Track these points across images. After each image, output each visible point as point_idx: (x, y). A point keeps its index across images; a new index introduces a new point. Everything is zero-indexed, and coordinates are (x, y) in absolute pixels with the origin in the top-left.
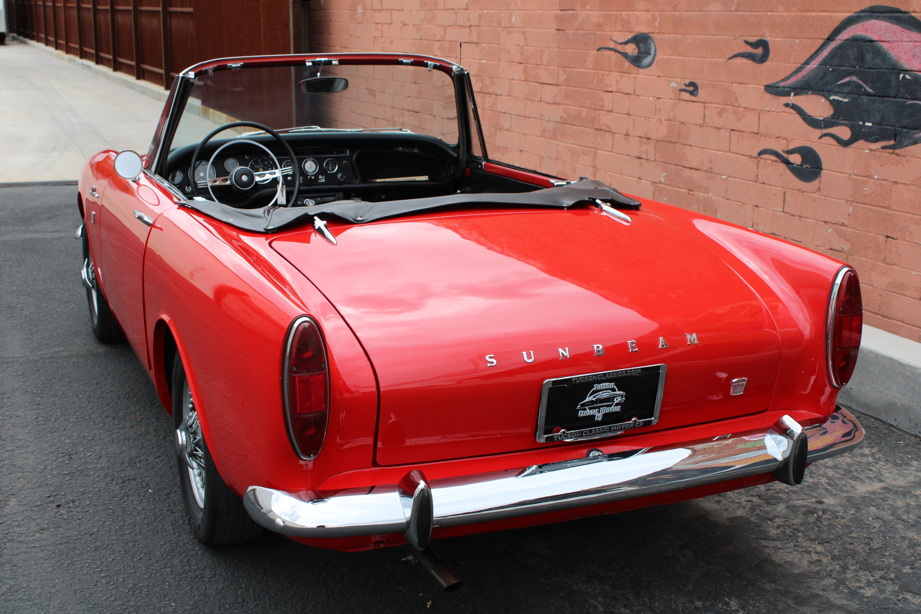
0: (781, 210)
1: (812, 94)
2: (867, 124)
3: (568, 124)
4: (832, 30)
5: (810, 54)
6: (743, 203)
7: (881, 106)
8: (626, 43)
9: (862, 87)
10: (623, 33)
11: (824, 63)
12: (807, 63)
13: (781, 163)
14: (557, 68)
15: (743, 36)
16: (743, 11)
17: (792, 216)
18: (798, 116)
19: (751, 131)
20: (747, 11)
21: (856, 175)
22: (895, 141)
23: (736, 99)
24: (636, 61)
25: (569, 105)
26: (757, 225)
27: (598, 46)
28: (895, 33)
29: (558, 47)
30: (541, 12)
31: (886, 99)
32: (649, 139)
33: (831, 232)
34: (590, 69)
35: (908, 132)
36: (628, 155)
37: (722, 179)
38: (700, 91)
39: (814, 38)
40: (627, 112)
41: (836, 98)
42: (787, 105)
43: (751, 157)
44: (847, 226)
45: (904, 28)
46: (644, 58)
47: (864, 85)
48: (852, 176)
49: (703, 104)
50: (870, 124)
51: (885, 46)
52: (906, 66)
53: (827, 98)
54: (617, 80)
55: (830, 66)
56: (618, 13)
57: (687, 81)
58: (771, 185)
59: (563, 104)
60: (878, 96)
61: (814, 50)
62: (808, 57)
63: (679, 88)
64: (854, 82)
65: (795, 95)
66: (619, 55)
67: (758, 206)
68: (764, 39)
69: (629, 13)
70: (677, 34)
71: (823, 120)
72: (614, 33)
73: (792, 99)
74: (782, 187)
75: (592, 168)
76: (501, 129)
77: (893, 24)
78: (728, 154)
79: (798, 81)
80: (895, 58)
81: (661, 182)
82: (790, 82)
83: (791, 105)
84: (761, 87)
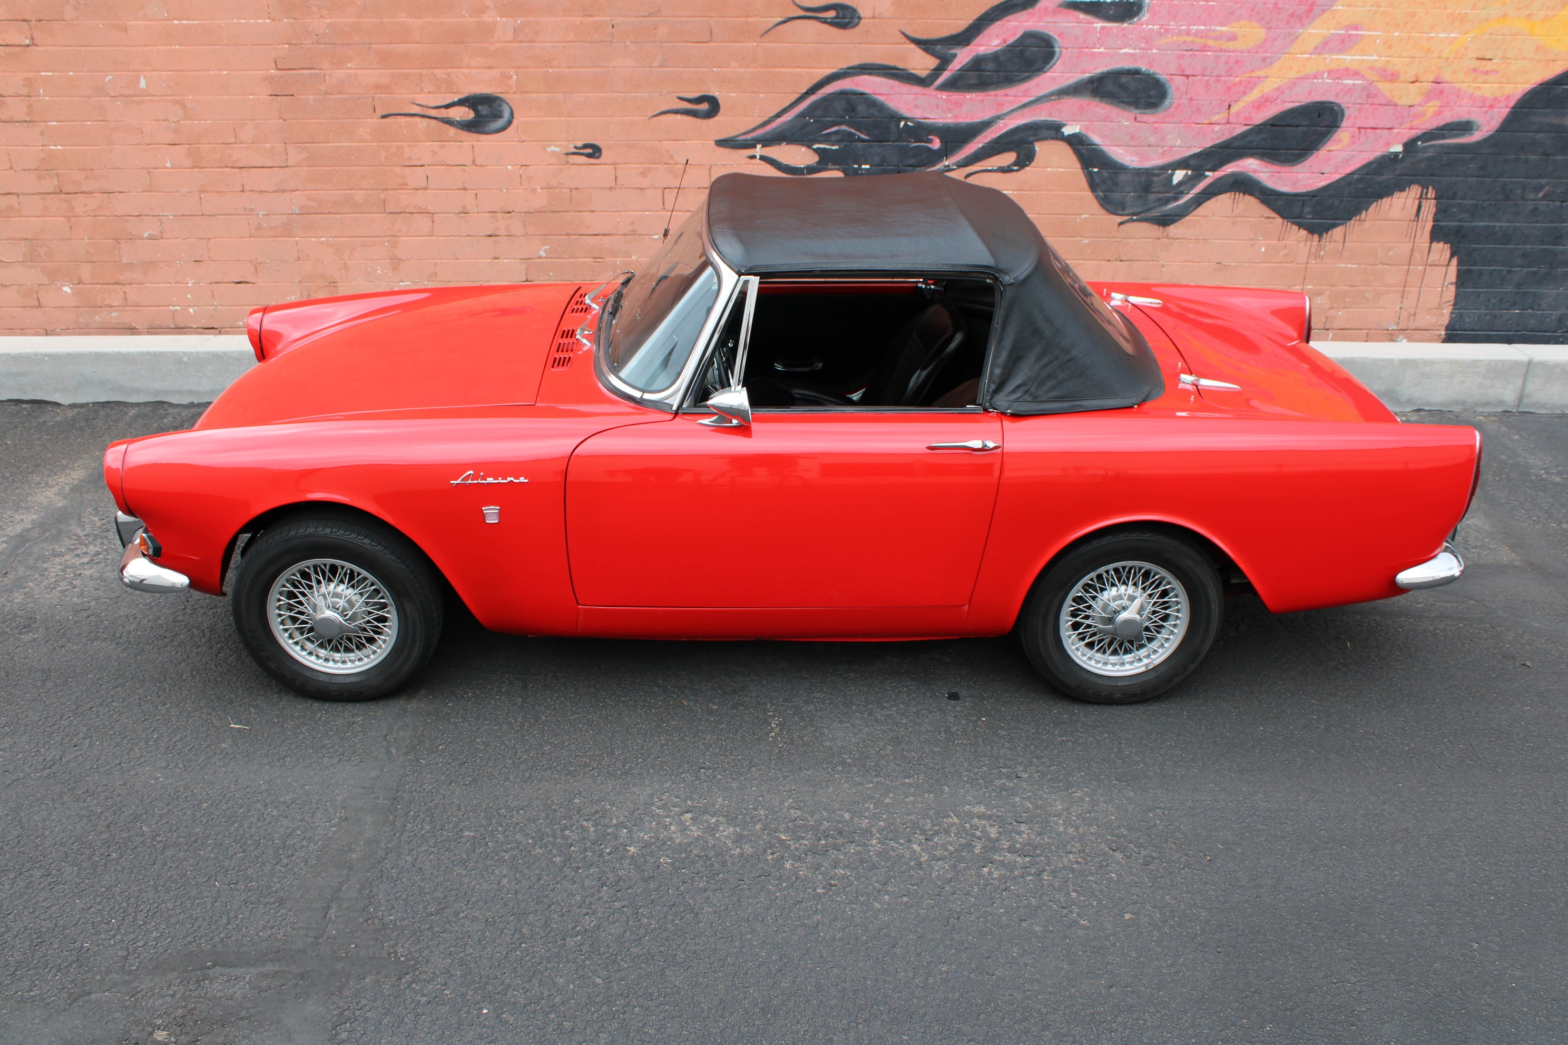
1: (787, 144)
2: (863, 167)
3: (321, 213)
4: (811, 85)
5: (783, 107)
7: (880, 150)
8: (447, 107)
9: (855, 135)
10: (439, 95)
11: (802, 115)
12: (778, 115)
14: (282, 145)
15: (675, 92)
16: (672, 67)
18: (769, 166)
19: (698, 186)
20: (679, 67)
23: (671, 157)
24: (472, 126)
25: (321, 190)
27: (380, 112)
28: (892, 87)
29: (281, 118)
30: (225, 72)
31: (885, 143)
32: (509, 213)
34: (366, 141)
36: (468, 236)
37: (655, 239)
38: (604, 152)
39: (786, 93)
40: (461, 186)
41: (822, 146)
42: (753, 157)
45: (902, 82)
46: (489, 122)
49: (613, 166)
50: (868, 167)
51: (881, 98)
52: (906, 114)
53: (809, 147)
54: (432, 151)
55: (811, 117)
56: (424, 71)
57: (580, 144)
59: (303, 191)
60: (874, 142)
61: (787, 104)
62: (779, 110)
63: (566, 152)
64: (844, 131)
65: (762, 147)
66: (433, 121)
68: (711, 94)
69: (449, 70)
70: (556, 93)
71: (803, 168)
72: (417, 96)
73: (759, 150)
75: (388, 261)
76: (131, 238)
77: (890, 79)
78: (661, 213)
79: (767, 133)
80: (894, 108)
81: (540, 257)
82: (754, 135)
83: (758, 157)
84: (709, 142)
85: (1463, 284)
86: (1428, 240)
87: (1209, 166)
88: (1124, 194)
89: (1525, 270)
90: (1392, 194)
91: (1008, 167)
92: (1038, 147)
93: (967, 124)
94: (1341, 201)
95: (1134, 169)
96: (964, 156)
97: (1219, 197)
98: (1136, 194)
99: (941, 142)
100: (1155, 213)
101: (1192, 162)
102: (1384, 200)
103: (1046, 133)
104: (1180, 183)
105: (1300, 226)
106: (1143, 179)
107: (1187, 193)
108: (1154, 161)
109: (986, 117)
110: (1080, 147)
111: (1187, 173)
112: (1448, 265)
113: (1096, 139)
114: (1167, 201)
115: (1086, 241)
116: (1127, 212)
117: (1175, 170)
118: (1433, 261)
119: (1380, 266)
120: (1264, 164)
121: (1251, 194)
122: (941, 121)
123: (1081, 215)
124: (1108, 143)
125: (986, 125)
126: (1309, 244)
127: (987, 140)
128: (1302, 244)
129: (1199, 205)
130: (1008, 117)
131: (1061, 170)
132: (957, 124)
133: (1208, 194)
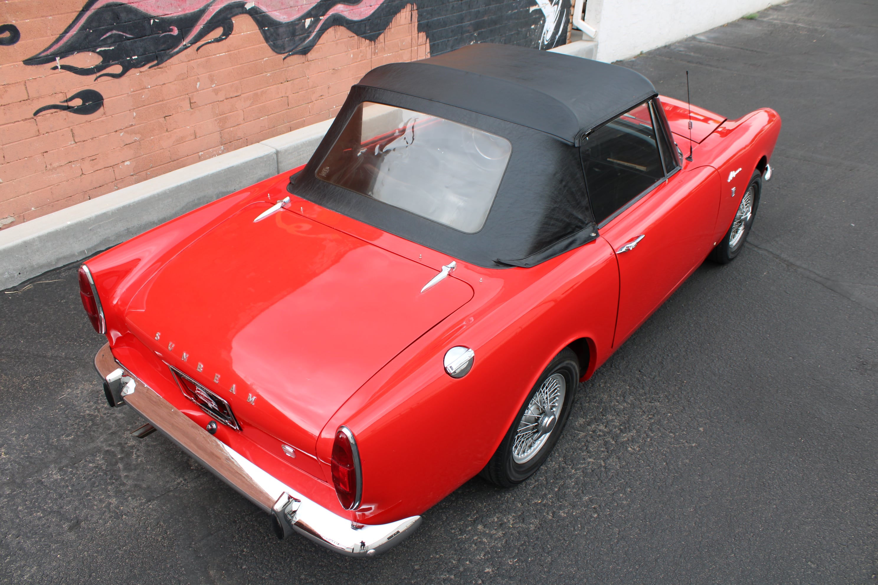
0: (73, 142)
1: (78, 53)
2: (133, 58)
4: (85, 3)
5: (68, 25)
6: (29, 157)
7: (141, 43)
9: (123, 36)
11: (83, 28)
12: (66, 32)
13: (61, 111)
17: (84, 141)
18: (69, 72)
19: (19, 100)
21: (134, 91)
22: (157, 60)
26: (51, 164)
31: (144, 38)
33: (123, 135)
35: (166, 52)
39: (68, 13)
41: (102, 49)
42: (56, 68)
43: (26, 119)
44: (135, 125)
47: (124, 34)
48: (130, 93)
50: (136, 57)
51: (135, 6)
52: (153, 14)
53: (94, 51)
55: (90, 29)
58: (56, 131)
60: (137, 38)
61: (70, 23)
62: (66, 27)
64: (116, 34)
65: (61, 58)
67: (47, 152)
68: (10, 23)
71: (94, 68)
73: (58, 62)
74: (69, 127)
79: (60, 48)
80: (143, 11)
82: (52, 50)
83: (59, 67)
84: (19, 63)
85: (432, 52)
86: (417, 32)
87: (321, 13)
88: (283, 40)
89: (453, 38)
90: (400, 11)
91: (220, 37)
92: (234, 20)
93: (191, 13)
94: (381, 20)
95: (286, 23)
96: (193, 36)
97: (328, 31)
98: (289, 39)
99: (178, 30)
100: (300, 48)
101: (313, 13)
102: (398, 15)
103: (236, 10)
104: (309, 27)
105: (366, 38)
106: (291, 28)
107: (313, 32)
108: (295, 16)
109: (201, 6)
110: (256, 16)
111: (311, 20)
112: (426, 43)
113: (264, 9)
114: (305, 39)
115: (269, 74)
116: (286, 51)
117: (305, 19)
118: (420, 43)
119: (400, 51)
120: (345, 6)
121: (342, 25)
122: (175, 14)
123: (264, 58)
124: (270, 10)
125: (202, 12)
126: (370, 47)
127: (205, 23)
128: (368, 48)
129: (320, 37)
130: (214, 4)
131: (248, 33)
132: (185, 15)
133: (323, 30)
